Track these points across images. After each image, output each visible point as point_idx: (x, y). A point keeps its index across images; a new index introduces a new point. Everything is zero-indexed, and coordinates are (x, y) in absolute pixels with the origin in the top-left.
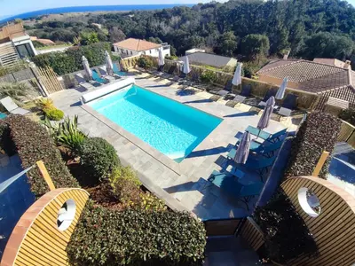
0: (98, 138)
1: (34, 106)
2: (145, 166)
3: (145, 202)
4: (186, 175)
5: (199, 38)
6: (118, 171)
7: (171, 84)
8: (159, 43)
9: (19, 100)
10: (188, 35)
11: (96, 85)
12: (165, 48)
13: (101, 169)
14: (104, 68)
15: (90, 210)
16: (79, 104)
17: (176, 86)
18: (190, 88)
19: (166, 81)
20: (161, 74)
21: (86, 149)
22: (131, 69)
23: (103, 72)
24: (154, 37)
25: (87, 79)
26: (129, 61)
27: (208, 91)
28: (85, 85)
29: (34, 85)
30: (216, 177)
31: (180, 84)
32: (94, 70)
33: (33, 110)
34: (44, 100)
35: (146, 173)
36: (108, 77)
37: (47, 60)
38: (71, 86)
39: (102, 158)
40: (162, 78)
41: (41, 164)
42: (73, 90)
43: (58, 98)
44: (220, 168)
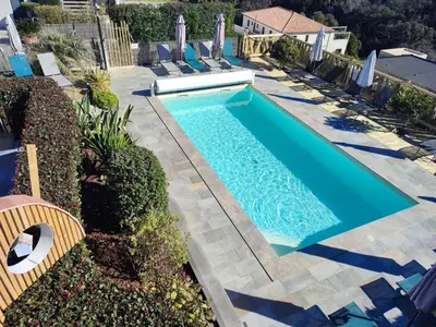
0: (145, 150)
1: (82, 78)
2: (211, 236)
3: (174, 295)
4: (286, 285)
5: (421, 27)
6: (153, 217)
7: (324, 102)
8: (330, 25)
9: (66, 63)
10: (397, 18)
11: (187, 71)
12: (337, 37)
13: (128, 205)
14: (209, 44)
15: (75, 263)
16: (146, 93)
17: (331, 108)
18: (360, 118)
19: (314, 94)
20: (309, 77)
21: (117, 161)
22: (255, 57)
23: (205, 51)
24: (325, 13)
25: (175, 57)
26: (256, 41)
27: (401, 133)
28: (169, 66)
29: (95, 46)
30: (353, 320)
31: (342, 105)
32: (192, 45)
33: (79, 84)
34: (98, 73)
35: (208, 250)
36: (210, 62)
37: (129, 15)
38: (147, 64)
39: (137, 185)
40: (310, 85)
41: (32, 150)
42: (148, 69)
43: (121, 76)
44: (371, 306)
